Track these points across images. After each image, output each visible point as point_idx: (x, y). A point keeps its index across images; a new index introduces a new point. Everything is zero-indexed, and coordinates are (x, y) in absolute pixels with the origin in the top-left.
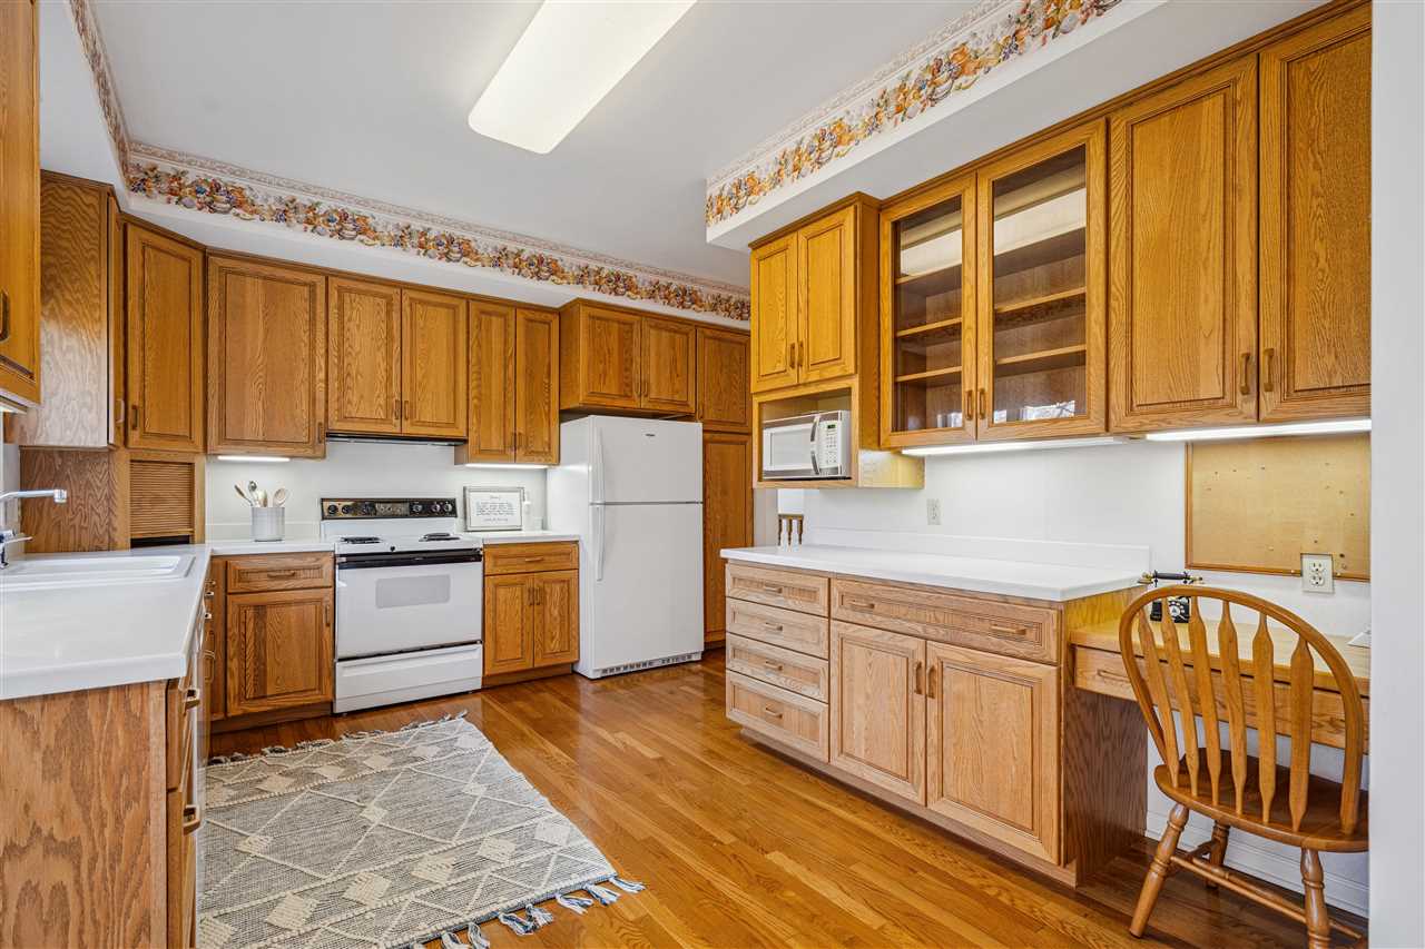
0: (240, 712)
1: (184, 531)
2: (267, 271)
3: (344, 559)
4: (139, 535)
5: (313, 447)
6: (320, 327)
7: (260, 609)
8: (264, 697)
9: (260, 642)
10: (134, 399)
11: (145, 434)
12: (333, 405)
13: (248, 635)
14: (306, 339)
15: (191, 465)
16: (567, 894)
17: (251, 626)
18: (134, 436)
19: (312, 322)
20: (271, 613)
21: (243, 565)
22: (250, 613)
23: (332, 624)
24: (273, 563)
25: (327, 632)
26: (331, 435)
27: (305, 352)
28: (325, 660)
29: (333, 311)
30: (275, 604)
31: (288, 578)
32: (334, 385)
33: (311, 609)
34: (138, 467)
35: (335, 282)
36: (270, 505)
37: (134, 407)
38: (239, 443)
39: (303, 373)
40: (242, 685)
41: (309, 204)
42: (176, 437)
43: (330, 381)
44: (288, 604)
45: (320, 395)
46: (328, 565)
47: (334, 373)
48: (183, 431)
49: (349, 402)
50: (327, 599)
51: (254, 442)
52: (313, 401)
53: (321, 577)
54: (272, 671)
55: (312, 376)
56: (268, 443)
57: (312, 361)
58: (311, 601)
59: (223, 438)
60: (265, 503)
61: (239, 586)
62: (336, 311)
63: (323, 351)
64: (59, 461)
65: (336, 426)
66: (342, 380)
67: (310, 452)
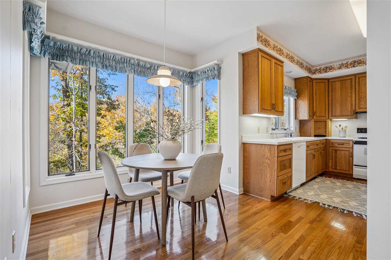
0: (331, 171)
1: (325, 134)
2: (341, 79)
3: (355, 142)
4: (316, 134)
5: (352, 116)
6: (354, 88)
7: (336, 151)
8: (337, 169)
9: (336, 158)
10: (315, 110)
11: (317, 116)
12: (357, 105)
13: (333, 155)
14: (350, 91)
15: (326, 121)
16: (355, 213)
17: (334, 154)
18: (315, 117)
19: (351, 87)
20: (338, 152)
21: (332, 141)
22: (334, 151)
23: (352, 156)
24: (339, 141)
25: (351, 158)
26: (357, 113)
27: (350, 94)
28: (351, 165)
29: (357, 83)
30: (339, 150)
31: (342, 145)
32: (357, 101)
33: (347, 152)
34: (315, 122)
35: (357, 76)
36: (343, 129)
37: (315, 112)
38: (336, 117)
39: (349, 99)
40: (332, 165)
41: (346, 63)
42: (323, 116)
43: (356, 100)
44: (342, 150)
45: (354, 104)
46: (351, 143)
47: (357, 98)
48: (324, 115)
49: (362, 104)
50: (351, 151)
51: (338, 116)
52: (352, 105)
53: (350, 145)
54: (338, 164)
55: (351, 99)
56: (342, 116)
57: (351, 96)
58: (347, 151)
59: (332, 116)
60: (342, 129)
61: (332, 145)
62: (358, 83)
63: (354, 93)
64: (304, 122)
65: (358, 110)
66: (359, 99)
67: (351, 117)
